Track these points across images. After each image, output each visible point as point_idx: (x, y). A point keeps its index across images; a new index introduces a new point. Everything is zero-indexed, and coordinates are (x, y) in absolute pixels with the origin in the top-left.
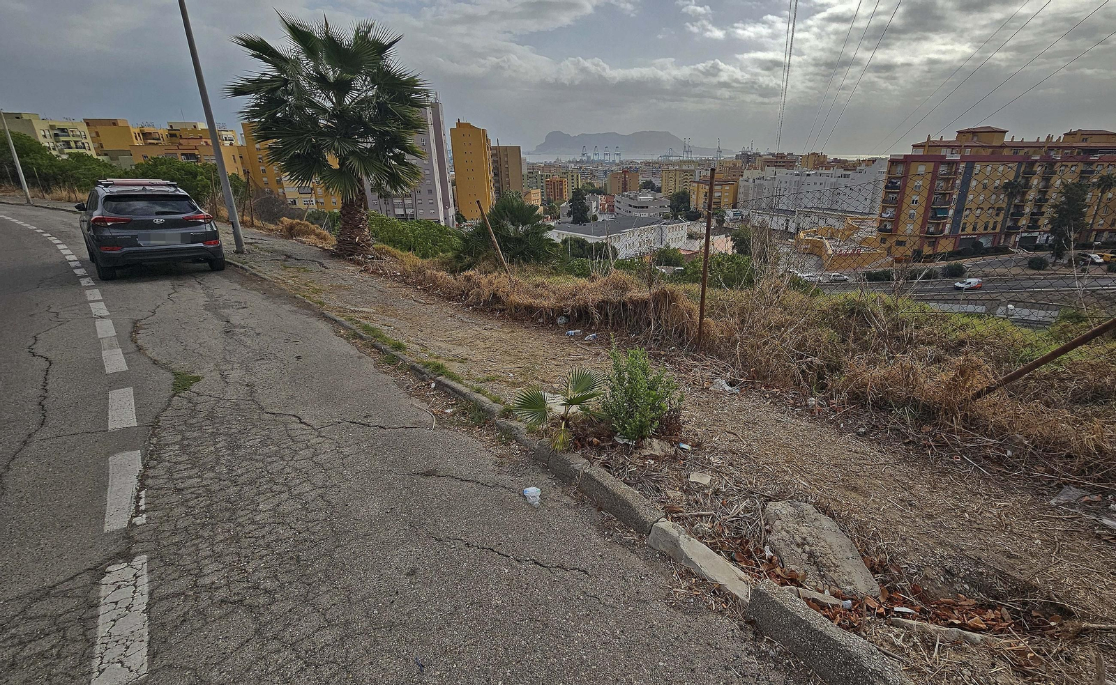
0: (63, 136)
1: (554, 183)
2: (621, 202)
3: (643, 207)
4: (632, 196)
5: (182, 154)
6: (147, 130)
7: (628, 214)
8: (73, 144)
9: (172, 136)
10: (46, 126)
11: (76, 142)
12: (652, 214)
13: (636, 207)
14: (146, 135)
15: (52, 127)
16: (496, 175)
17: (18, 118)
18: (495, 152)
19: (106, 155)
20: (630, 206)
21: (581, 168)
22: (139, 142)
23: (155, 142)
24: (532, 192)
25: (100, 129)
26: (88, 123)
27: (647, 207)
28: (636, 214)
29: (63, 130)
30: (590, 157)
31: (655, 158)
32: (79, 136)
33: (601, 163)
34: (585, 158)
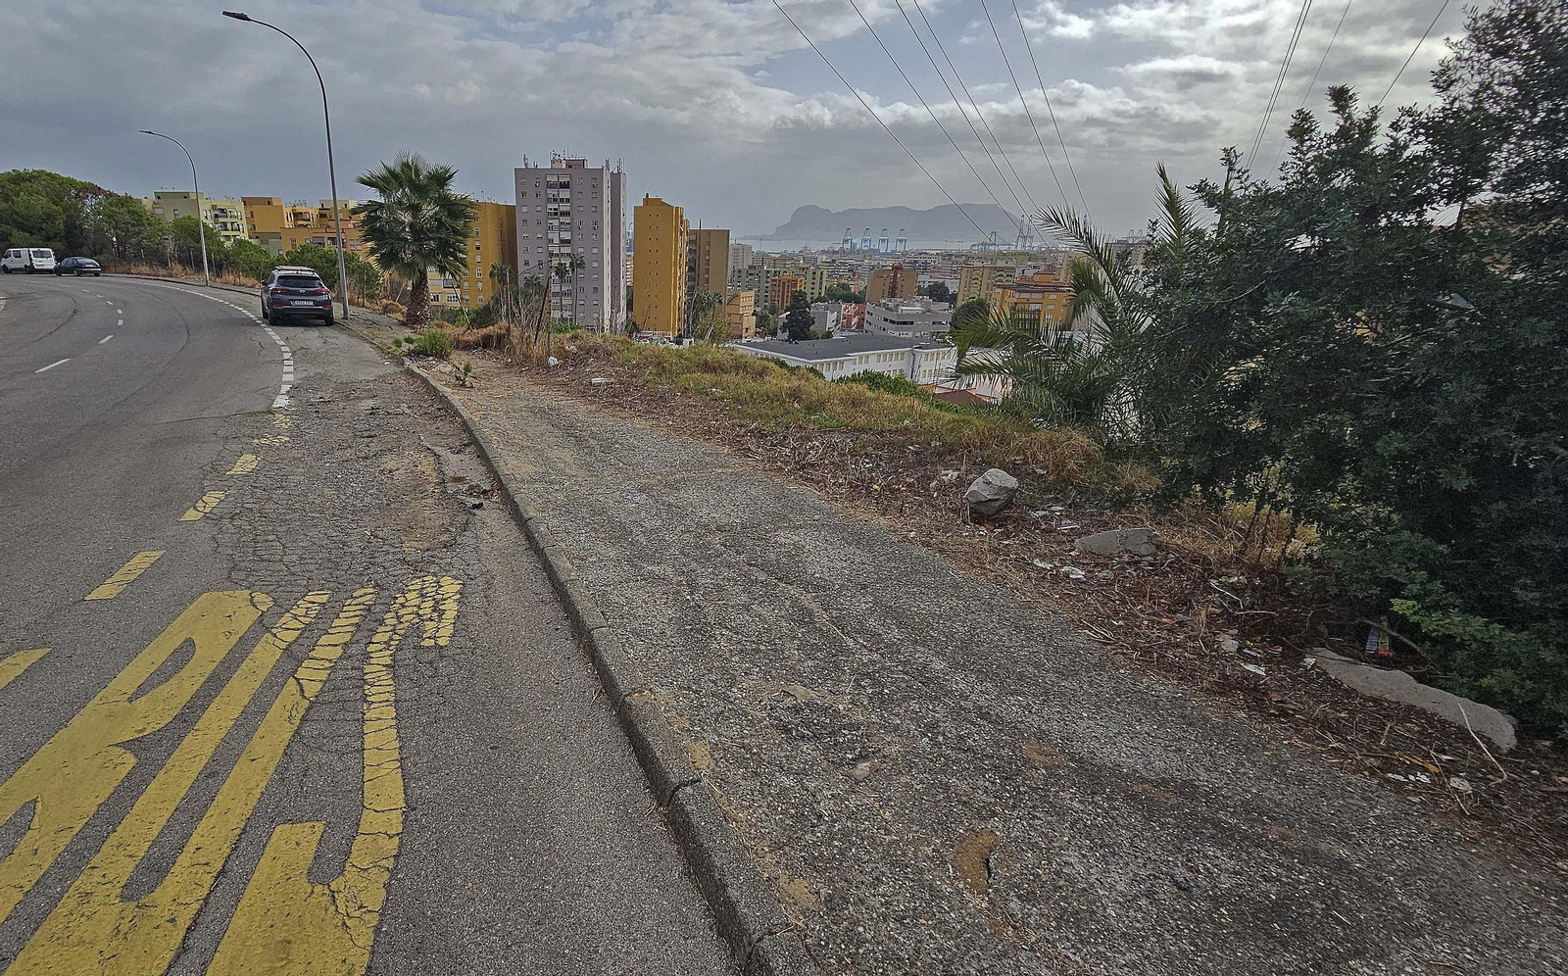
0: (222, 217)
1: (784, 283)
2: (874, 314)
3: (905, 323)
4: (891, 305)
5: (329, 238)
6: (299, 209)
7: (882, 333)
8: (229, 227)
9: (322, 216)
10: (209, 207)
11: (232, 223)
12: (918, 334)
13: (893, 322)
14: (297, 215)
15: (214, 207)
16: (691, 269)
17: (185, 197)
18: (693, 238)
19: (257, 238)
20: (886, 320)
21: (834, 261)
22: (289, 224)
23: (305, 223)
24: (742, 294)
25: (255, 208)
26: (245, 202)
27: (912, 323)
28: (893, 332)
29: (222, 210)
30: (855, 245)
31: (965, 247)
32: (236, 217)
33: (871, 253)
34: (847, 246)
